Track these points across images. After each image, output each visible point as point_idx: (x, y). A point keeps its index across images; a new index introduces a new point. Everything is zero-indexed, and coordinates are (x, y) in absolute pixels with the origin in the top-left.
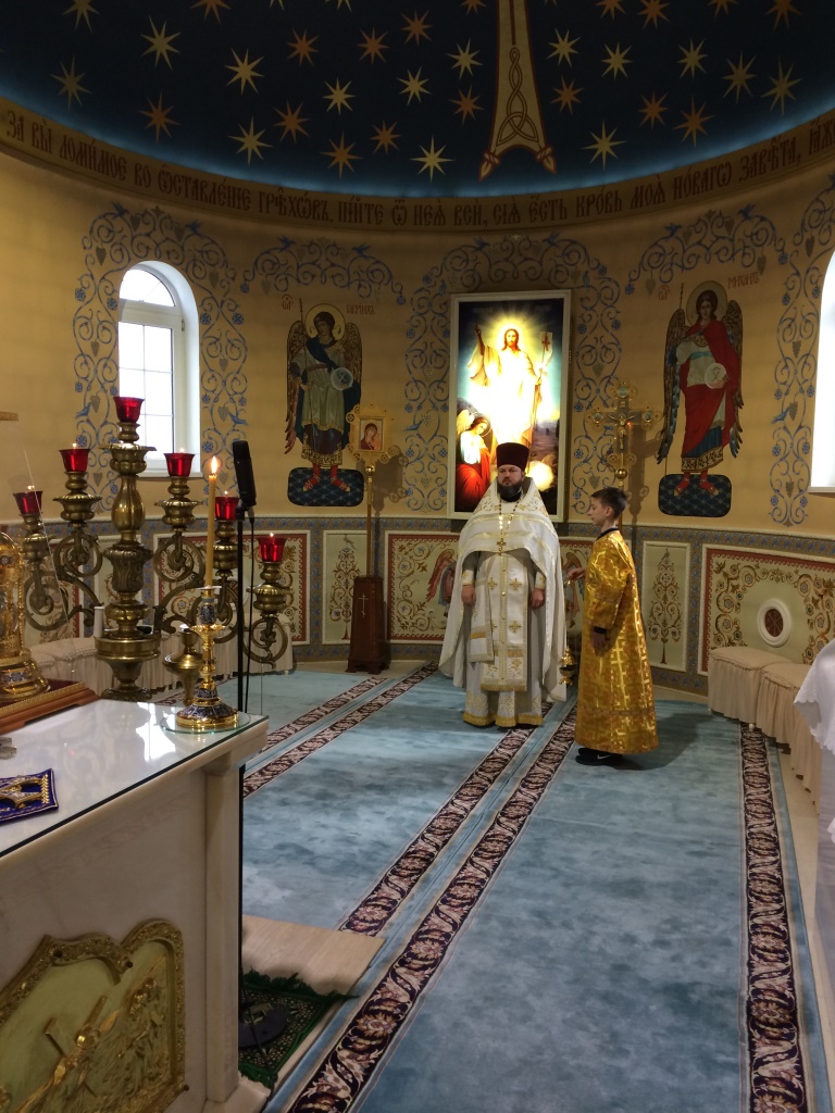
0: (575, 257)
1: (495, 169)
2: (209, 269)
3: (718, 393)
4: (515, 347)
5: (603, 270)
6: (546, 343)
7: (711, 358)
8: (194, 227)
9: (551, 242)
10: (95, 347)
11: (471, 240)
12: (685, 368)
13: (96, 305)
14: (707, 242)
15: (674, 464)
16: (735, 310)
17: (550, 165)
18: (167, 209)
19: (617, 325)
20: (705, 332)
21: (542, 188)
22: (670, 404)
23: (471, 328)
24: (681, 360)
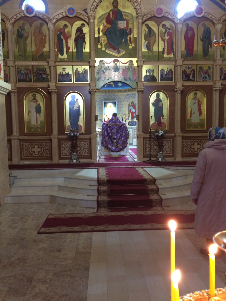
0: (117, 97)
1: (107, 86)
4: (111, 107)
5: (120, 98)
6: (114, 106)
9: (114, 95)
11: (104, 94)
12: (130, 110)
14: (132, 96)
15: (130, 120)
17: (113, 86)
19: (122, 105)
20: (132, 106)
21: (113, 89)
22: (129, 114)
24: (130, 109)
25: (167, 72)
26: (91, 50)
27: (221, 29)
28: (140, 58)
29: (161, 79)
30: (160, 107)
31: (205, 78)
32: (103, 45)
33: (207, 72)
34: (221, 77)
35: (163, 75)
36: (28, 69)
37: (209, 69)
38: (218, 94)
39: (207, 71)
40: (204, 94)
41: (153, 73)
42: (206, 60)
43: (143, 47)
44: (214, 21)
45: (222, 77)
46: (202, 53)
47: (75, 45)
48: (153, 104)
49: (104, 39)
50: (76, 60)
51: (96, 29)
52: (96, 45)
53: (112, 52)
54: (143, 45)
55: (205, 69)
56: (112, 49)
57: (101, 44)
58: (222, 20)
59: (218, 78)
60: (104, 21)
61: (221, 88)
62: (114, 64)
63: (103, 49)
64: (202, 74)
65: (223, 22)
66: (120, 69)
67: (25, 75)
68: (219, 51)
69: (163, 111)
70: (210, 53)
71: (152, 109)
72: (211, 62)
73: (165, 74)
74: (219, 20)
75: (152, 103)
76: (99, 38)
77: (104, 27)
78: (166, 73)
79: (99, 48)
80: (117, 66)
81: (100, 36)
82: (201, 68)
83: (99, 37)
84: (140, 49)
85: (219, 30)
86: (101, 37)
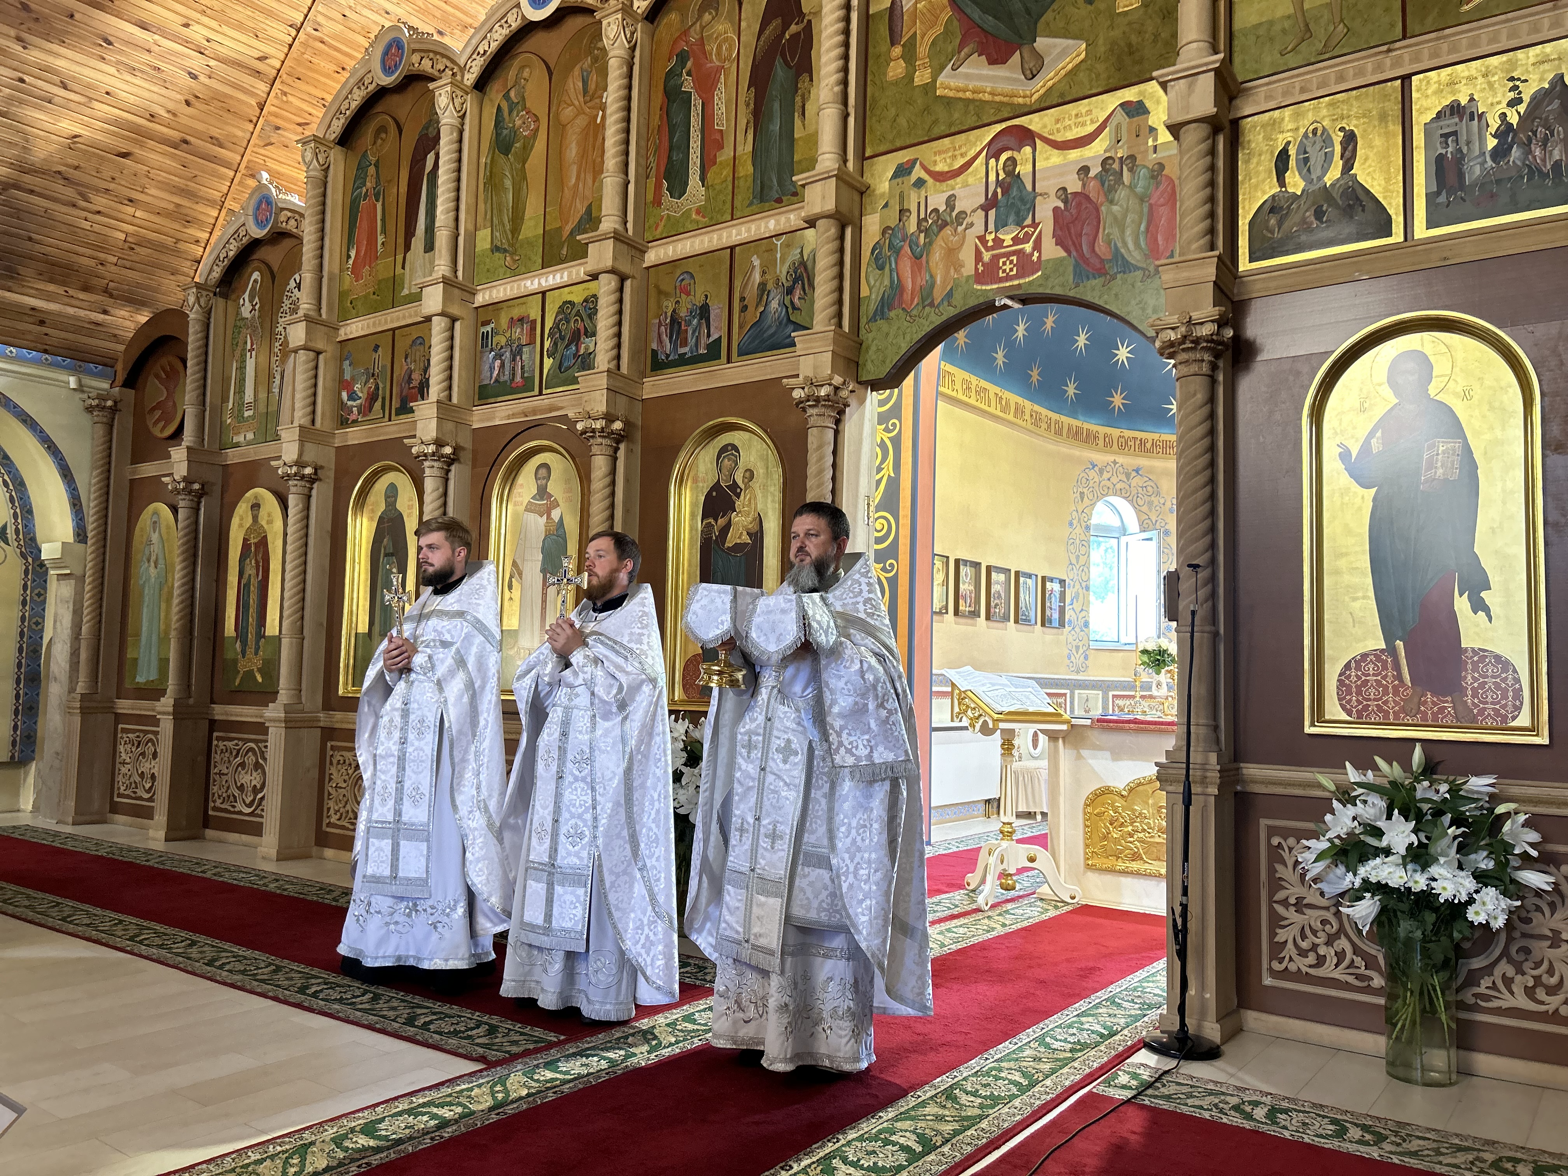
2: (1147, 498)
8: (1137, 471)
10: (1078, 557)
13: (1078, 530)
18: (1121, 460)
25: (1514, 119)
29: (1442, 199)
30: (1444, 482)
32: (922, 49)
35: (1460, 157)
36: (521, 320)
41: (1348, 165)
47: (752, 106)
48: (1360, 466)
50: (751, 204)
56: (983, 60)
57: (910, 51)
63: (922, 77)
66: (1039, 201)
67: (508, 354)
73: (1492, 143)
75: (1345, 456)
76: (893, 13)
78: (1505, 131)
79: (896, 83)
80: (1015, 180)
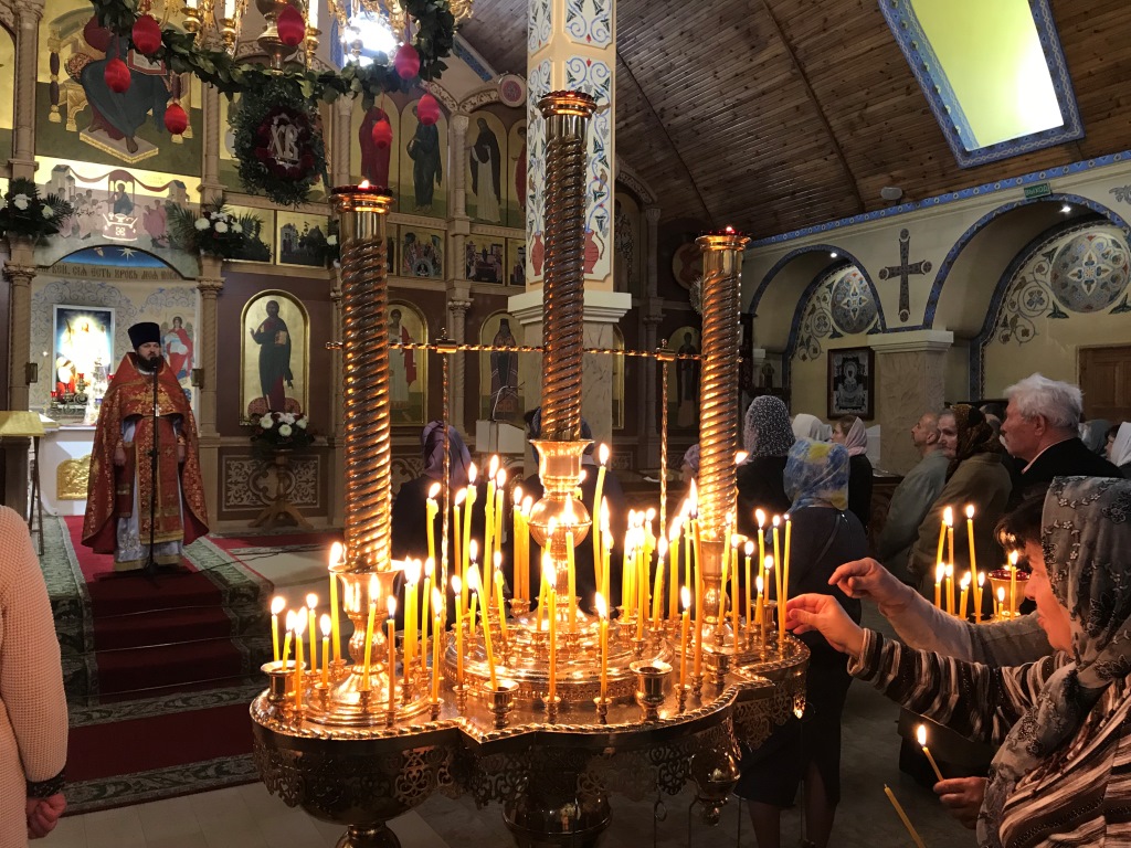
0: (114, 294)
3: (184, 357)
4: (87, 330)
5: (129, 301)
6: (103, 330)
7: (180, 343)
9: (102, 286)
11: (59, 280)
12: (170, 345)
14: (177, 298)
16: (190, 326)
17: (101, 253)
20: (178, 333)
21: (98, 262)
23: (64, 318)
24: (168, 342)
25: (306, 235)
26: (21, 126)
27: (467, 132)
28: (213, 178)
29: (285, 253)
30: (282, 345)
31: (423, 267)
32: (72, 113)
33: (428, 252)
34: (468, 271)
35: (290, 242)
37: (434, 242)
38: (461, 321)
39: (428, 247)
40: (421, 319)
42: (426, 214)
43: (223, 146)
44: (448, 104)
45: (473, 273)
46: (413, 194)
48: (258, 337)
49: (74, 94)
51: (45, 57)
52: (41, 112)
53: (104, 142)
54: (222, 139)
55: (424, 243)
56: (106, 134)
57: (63, 111)
58: (469, 108)
59: (461, 274)
60: (78, 35)
61: (469, 304)
62: (114, 187)
63: (71, 127)
64: (415, 256)
65: (472, 112)
66: (136, 207)
68: (461, 194)
69: (292, 361)
70: (436, 197)
71: (252, 351)
72: (442, 224)
73: (299, 241)
74: (462, 104)
75: (252, 332)
76: (53, 89)
77: (78, 53)
78: (303, 238)
79: (55, 123)
80: (124, 194)
81: (60, 82)
82: (411, 236)
83: (54, 83)
84: (213, 150)
85: (463, 133)
86: (63, 85)
